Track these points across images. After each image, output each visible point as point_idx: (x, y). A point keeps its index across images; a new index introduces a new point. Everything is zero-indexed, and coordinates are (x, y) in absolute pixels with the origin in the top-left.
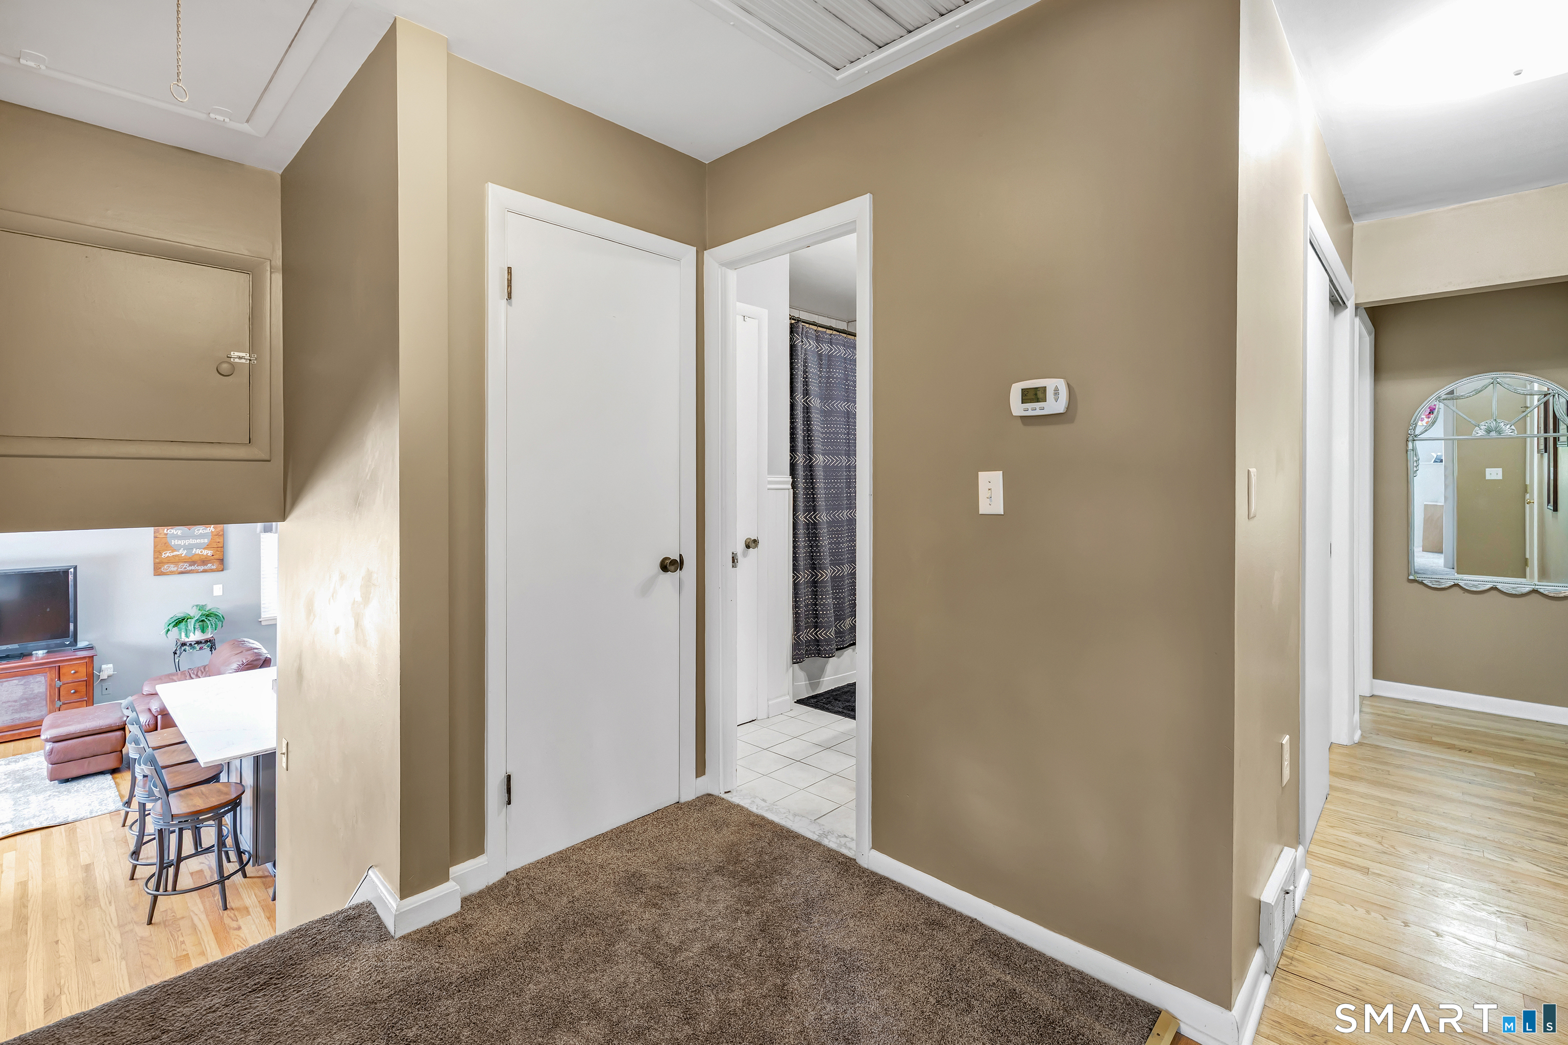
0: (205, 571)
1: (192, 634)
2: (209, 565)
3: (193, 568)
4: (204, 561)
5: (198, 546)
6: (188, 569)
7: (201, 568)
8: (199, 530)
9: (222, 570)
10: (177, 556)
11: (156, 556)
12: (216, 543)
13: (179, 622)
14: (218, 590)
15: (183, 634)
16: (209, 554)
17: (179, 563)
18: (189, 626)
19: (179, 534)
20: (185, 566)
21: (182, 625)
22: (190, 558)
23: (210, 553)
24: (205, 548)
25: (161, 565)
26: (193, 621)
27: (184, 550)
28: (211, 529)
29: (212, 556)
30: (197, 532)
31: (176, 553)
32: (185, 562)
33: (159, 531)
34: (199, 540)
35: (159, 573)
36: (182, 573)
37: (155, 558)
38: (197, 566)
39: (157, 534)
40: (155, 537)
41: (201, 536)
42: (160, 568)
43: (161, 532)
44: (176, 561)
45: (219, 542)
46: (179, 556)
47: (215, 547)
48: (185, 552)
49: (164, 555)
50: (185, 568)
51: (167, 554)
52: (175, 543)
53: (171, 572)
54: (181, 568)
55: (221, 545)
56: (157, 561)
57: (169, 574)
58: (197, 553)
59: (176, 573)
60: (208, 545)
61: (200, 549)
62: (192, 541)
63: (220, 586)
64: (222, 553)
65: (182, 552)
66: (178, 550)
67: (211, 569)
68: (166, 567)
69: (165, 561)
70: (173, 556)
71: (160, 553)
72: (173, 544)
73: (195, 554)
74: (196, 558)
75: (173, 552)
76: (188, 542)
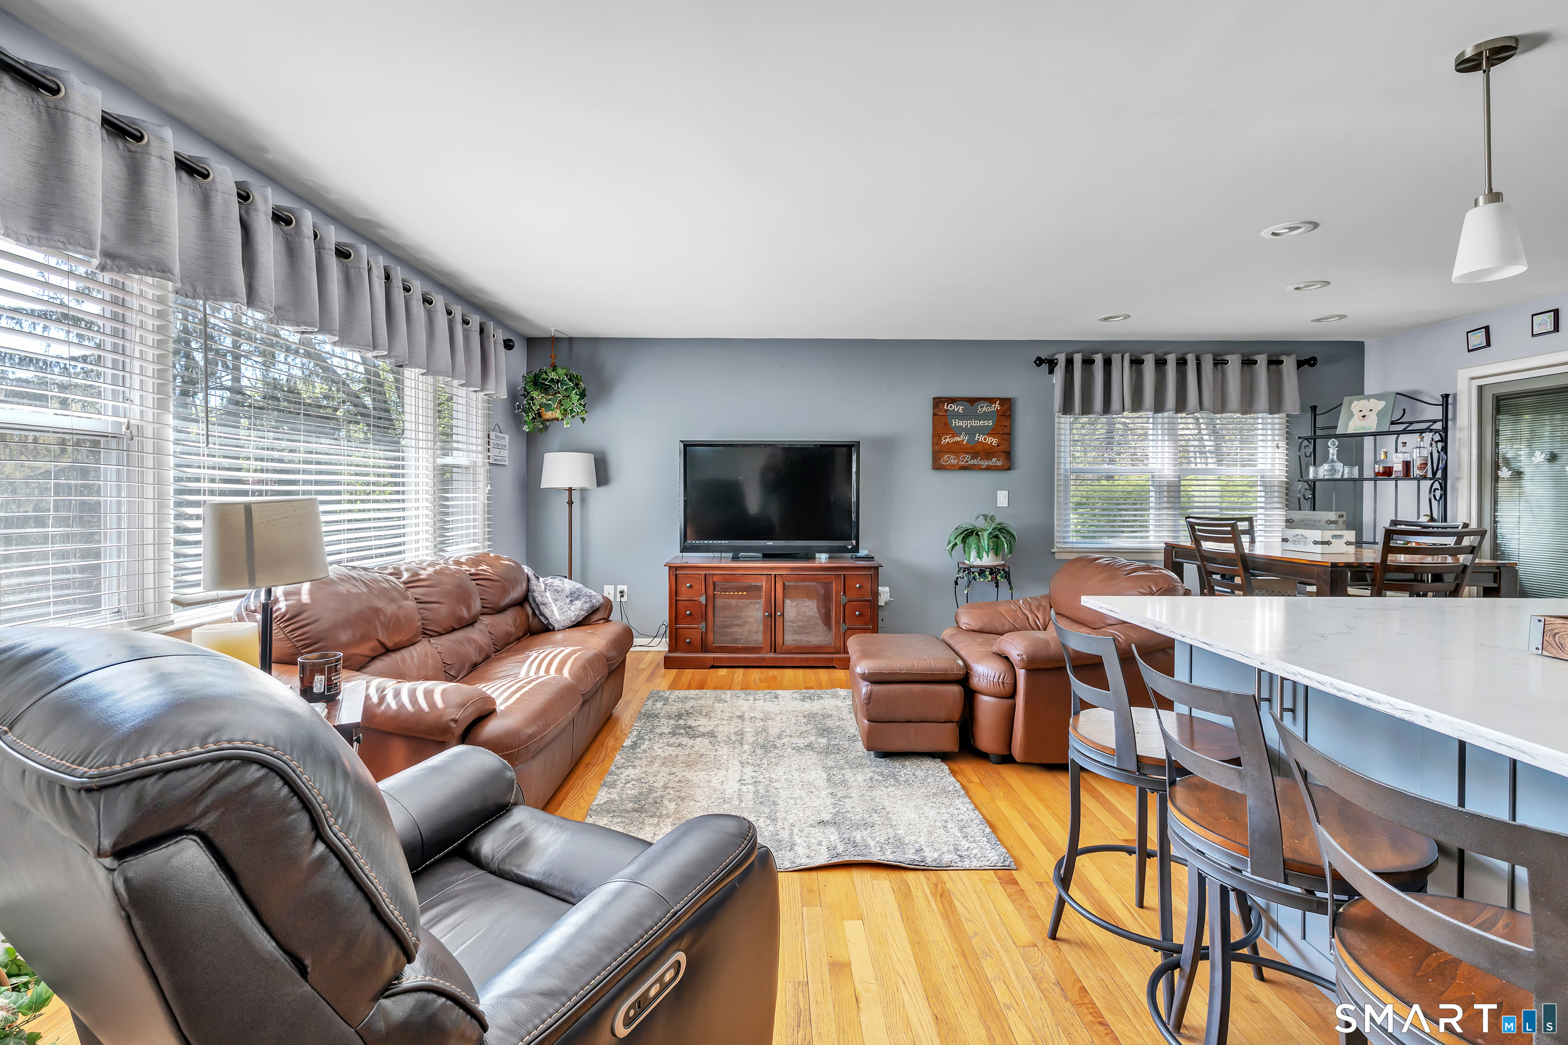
0: (989, 468)
1: (985, 555)
2: (994, 460)
3: (974, 462)
4: (988, 454)
5: (981, 430)
6: (970, 462)
7: (985, 463)
8: (982, 407)
9: (1009, 469)
10: (958, 442)
11: (935, 442)
12: (1000, 428)
13: (968, 534)
14: (1002, 499)
15: (973, 553)
16: (993, 443)
17: (961, 454)
18: (982, 541)
19: (960, 411)
20: (967, 459)
21: (972, 540)
22: (972, 447)
23: (994, 441)
24: (989, 435)
25: (940, 454)
26: (986, 534)
27: (965, 435)
28: (997, 406)
29: (998, 446)
30: (980, 410)
31: (957, 439)
32: (967, 453)
33: (938, 406)
34: (982, 422)
35: (937, 466)
36: (963, 468)
37: (934, 444)
38: (980, 460)
39: (937, 410)
40: (934, 415)
41: (985, 416)
42: (940, 459)
43: (941, 407)
44: (957, 449)
45: (1005, 426)
46: (961, 443)
47: (1001, 433)
48: (966, 438)
49: (943, 441)
50: (967, 461)
51: (947, 440)
52: (955, 424)
53: (951, 466)
54: (962, 461)
55: (1008, 432)
56: (936, 448)
57: (947, 469)
58: (980, 440)
59: (957, 468)
60: (992, 430)
61: (984, 434)
62: (975, 423)
63: (1006, 493)
64: (1009, 443)
65: (964, 438)
66: (959, 435)
67: (995, 466)
68: (946, 458)
69: (945, 449)
70: (953, 442)
71: (939, 437)
72: (953, 425)
73: (978, 441)
74: (978, 448)
75: (953, 437)
76: (970, 423)
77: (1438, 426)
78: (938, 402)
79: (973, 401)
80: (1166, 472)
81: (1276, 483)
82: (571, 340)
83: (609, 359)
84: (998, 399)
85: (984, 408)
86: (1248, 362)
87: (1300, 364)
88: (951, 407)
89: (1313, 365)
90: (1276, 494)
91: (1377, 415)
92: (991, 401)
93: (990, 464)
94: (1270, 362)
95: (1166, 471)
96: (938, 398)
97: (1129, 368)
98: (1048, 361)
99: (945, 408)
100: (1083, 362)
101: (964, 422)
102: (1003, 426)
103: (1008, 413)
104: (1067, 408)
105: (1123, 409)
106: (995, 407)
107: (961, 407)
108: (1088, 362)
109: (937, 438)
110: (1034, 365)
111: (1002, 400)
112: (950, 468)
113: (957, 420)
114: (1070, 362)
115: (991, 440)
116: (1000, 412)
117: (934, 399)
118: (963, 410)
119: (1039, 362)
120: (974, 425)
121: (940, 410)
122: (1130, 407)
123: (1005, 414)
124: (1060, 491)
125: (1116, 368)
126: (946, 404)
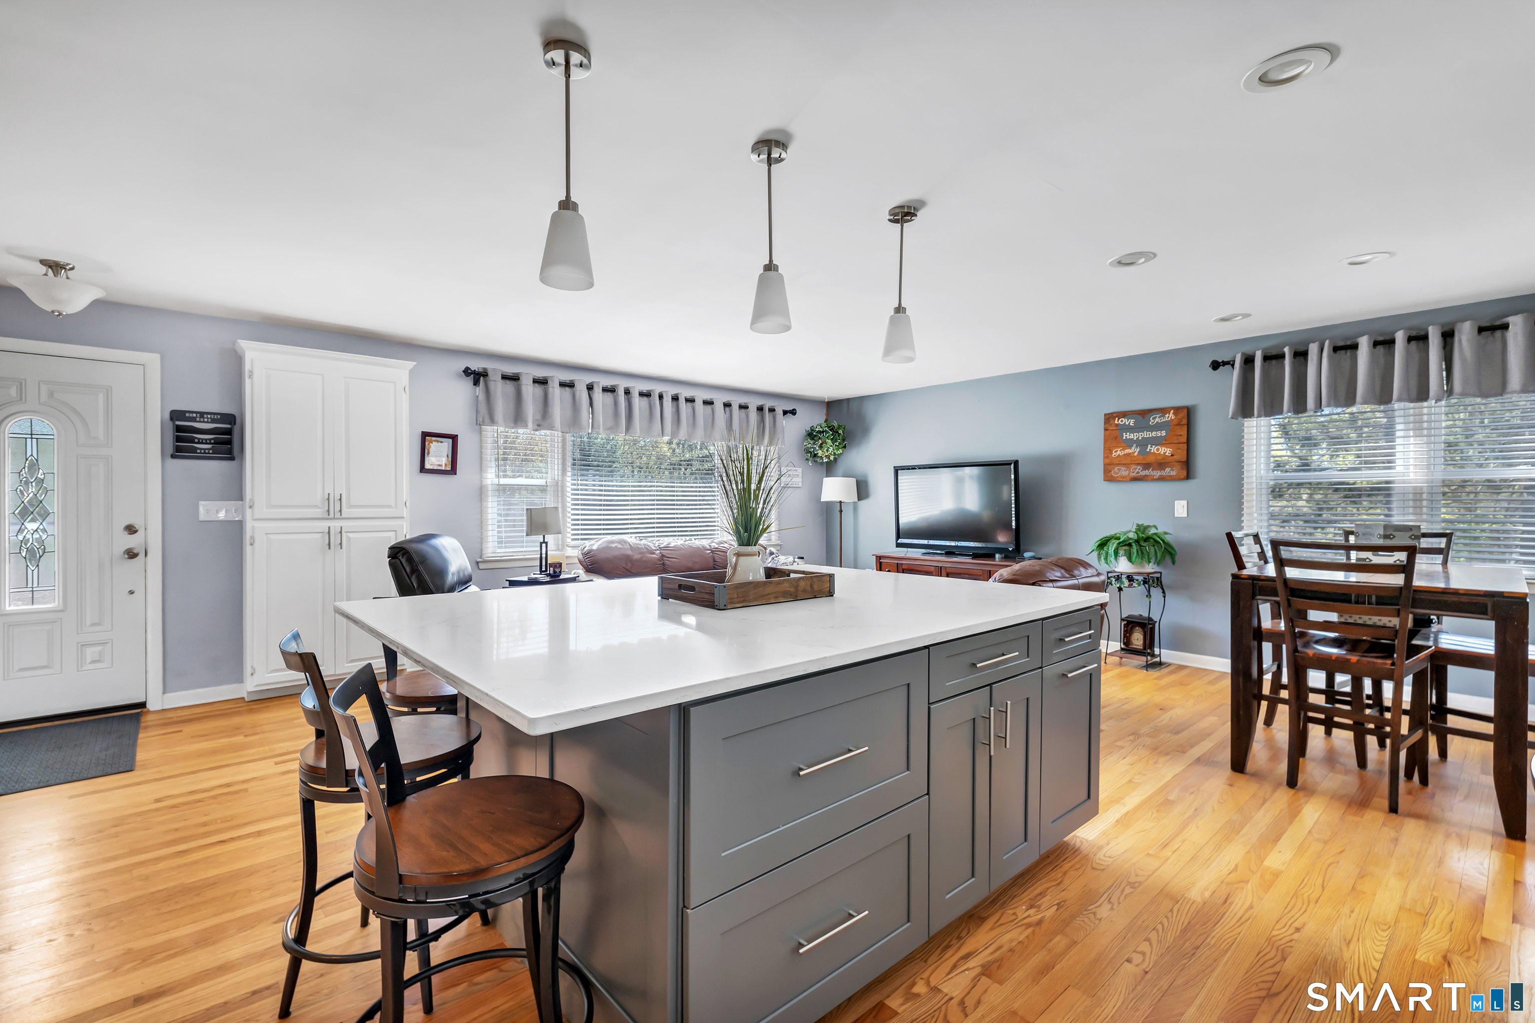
0: (1162, 479)
2: (1168, 470)
3: (1146, 472)
4: (1161, 464)
5: (1154, 441)
6: (1141, 473)
7: (1157, 474)
8: (1154, 418)
9: (1189, 479)
10: (1129, 454)
11: (1106, 455)
12: (1176, 438)
14: (1181, 509)
16: (1167, 454)
17: (1132, 465)
19: (1131, 424)
20: (1137, 470)
22: (1144, 458)
24: (1162, 445)
25: (1112, 466)
27: (1137, 447)
28: (1171, 415)
29: (1172, 455)
30: (1152, 421)
31: (1128, 451)
32: (1138, 464)
33: (1109, 422)
34: (1154, 433)
35: (1109, 477)
36: (1135, 479)
37: (1105, 457)
38: (1152, 470)
39: (1107, 425)
40: (1106, 430)
41: (1158, 427)
42: (1110, 471)
43: (1112, 422)
44: (1127, 461)
45: (1181, 435)
46: (1132, 455)
47: (1175, 442)
48: (1138, 450)
49: (1115, 454)
50: (1138, 473)
51: (1118, 452)
52: (1126, 437)
53: (1121, 477)
54: (1133, 472)
55: (1184, 439)
56: (1107, 461)
57: (1119, 481)
58: (1152, 451)
59: (1128, 479)
60: (1166, 440)
61: (1156, 445)
62: (1147, 434)
63: (1184, 503)
64: (1186, 452)
65: (1135, 450)
66: (1130, 447)
67: (1169, 476)
68: (1117, 470)
69: (1116, 462)
70: (1124, 454)
71: (1110, 450)
72: (1124, 438)
73: (1150, 452)
74: (1150, 459)
75: (1124, 449)
76: (1142, 435)
78: (1109, 418)
79: (1144, 414)
80: (1412, 476)
82: (848, 400)
83: (870, 409)
84: (1172, 408)
85: (1156, 419)
88: (1122, 421)
92: (1163, 411)
93: (1163, 474)
95: (1411, 474)
96: (1109, 414)
97: (1329, 357)
98: (1225, 363)
99: (1116, 422)
100: (1266, 358)
101: (1135, 434)
102: (1178, 435)
103: (1185, 421)
104: (1245, 409)
105: (1319, 406)
106: (1168, 417)
107: (1132, 420)
108: (1273, 358)
109: (1108, 451)
110: (1211, 370)
111: (1177, 410)
112: (1121, 479)
113: (1128, 433)
114: (1249, 361)
115: (1166, 451)
116: (1175, 422)
117: (1105, 415)
118: (1135, 423)
119: (1215, 365)
120: (1145, 436)
121: (1111, 424)
122: (1332, 403)
123: (1183, 423)
124: (1250, 501)
125: (1312, 360)
126: (1117, 419)
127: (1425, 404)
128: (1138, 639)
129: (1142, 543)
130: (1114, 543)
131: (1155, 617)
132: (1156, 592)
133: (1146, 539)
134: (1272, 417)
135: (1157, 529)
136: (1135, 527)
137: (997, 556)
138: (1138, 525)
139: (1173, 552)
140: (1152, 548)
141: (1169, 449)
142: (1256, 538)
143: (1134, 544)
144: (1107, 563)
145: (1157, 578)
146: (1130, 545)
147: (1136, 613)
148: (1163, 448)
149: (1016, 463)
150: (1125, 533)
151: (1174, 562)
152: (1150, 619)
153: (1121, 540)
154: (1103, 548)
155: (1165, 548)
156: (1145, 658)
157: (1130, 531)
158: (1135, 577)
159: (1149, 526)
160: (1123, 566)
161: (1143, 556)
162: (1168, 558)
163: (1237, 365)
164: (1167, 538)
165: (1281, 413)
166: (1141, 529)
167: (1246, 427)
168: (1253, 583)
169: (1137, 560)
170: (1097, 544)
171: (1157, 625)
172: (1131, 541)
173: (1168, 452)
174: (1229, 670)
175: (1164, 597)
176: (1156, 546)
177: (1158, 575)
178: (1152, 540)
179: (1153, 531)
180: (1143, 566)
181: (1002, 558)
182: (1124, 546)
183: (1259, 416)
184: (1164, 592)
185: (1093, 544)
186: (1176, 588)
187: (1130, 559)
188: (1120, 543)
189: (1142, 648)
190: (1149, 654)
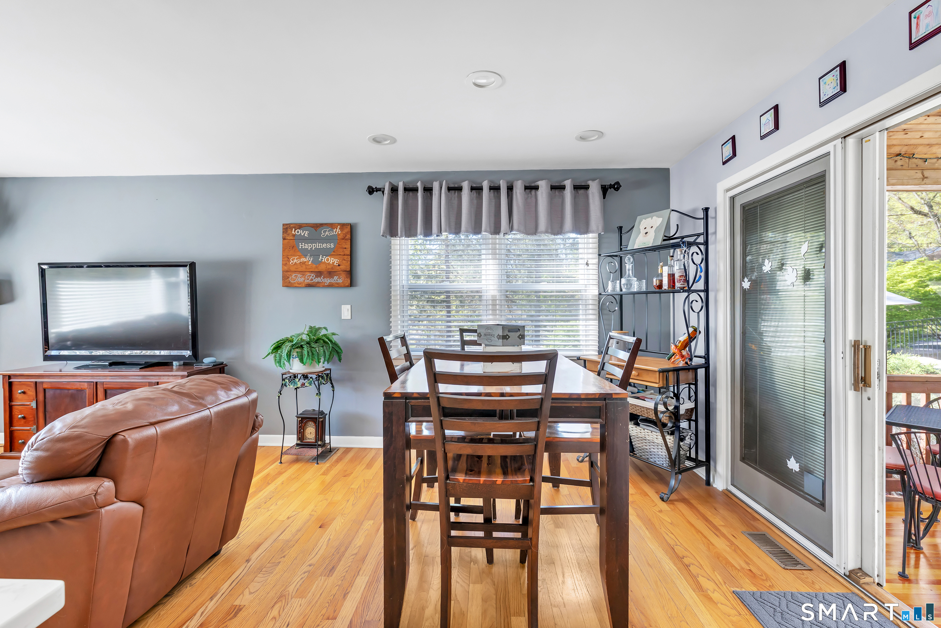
0: (331, 286)
2: (336, 278)
3: (318, 280)
4: (331, 273)
5: (324, 252)
6: (314, 280)
7: (328, 281)
8: (325, 232)
9: (351, 286)
10: (304, 263)
11: (285, 262)
12: (342, 250)
14: (346, 312)
16: (335, 264)
17: (306, 273)
19: (306, 235)
20: (311, 277)
22: (316, 267)
24: (331, 255)
25: (289, 273)
27: (310, 256)
28: (338, 231)
29: (339, 265)
30: (323, 234)
31: (303, 260)
32: (312, 272)
33: (287, 231)
34: (324, 245)
35: (287, 284)
36: (309, 286)
37: (284, 265)
38: (323, 278)
39: (285, 235)
40: (284, 239)
41: (328, 240)
42: (288, 277)
43: (289, 231)
44: (302, 270)
45: (345, 248)
46: (306, 263)
47: (341, 254)
48: (311, 259)
49: (292, 262)
50: (312, 280)
51: (294, 260)
52: (302, 247)
53: (298, 284)
54: (308, 279)
55: (349, 253)
56: (286, 268)
57: (296, 287)
58: (323, 261)
59: (303, 285)
60: (334, 252)
61: (326, 256)
62: (319, 246)
63: (349, 307)
64: (349, 263)
65: (308, 260)
66: (305, 256)
67: (337, 283)
68: (294, 277)
69: (293, 269)
70: (300, 263)
71: (288, 258)
72: (300, 248)
73: (321, 262)
74: (322, 268)
75: (300, 258)
76: (315, 245)
77: (701, 239)
78: (287, 228)
79: (317, 226)
81: (590, 298)
84: (339, 224)
85: (326, 233)
86: (558, 188)
87: (605, 190)
88: (298, 232)
89: (617, 189)
90: (591, 307)
91: (655, 231)
92: (332, 226)
93: (332, 281)
94: (576, 188)
96: (287, 224)
97: (446, 193)
98: (378, 190)
99: (293, 232)
100: (406, 189)
101: (309, 245)
102: (344, 248)
103: (348, 236)
104: (392, 231)
105: (440, 231)
106: (336, 231)
107: (307, 232)
108: (410, 190)
109: (286, 259)
110: (367, 193)
111: (343, 226)
112: (297, 285)
113: (303, 244)
114: (394, 190)
115: (333, 261)
116: (341, 237)
117: (284, 225)
118: (309, 234)
119: (371, 191)
120: (318, 247)
121: (289, 234)
122: (448, 230)
123: (347, 238)
124: (396, 305)
125: (435, 195)
126: (294, 229)
127: (497, 236)
128: (310, 432)
129: (313, 345)
130: (287, 346)
131: (325, 409)
132: (326, 388)
133: (316, 341)
134: (410, 238)
135: (327, 330)
136: (307, 329)
137: (175, 363)
138: (311, 328)
139: (339, 351)
140: (322, 348)
141: (336, 260)
142: (403, 339)
143: (305, 346)
144: (281, 366)
145: (327, 375)
146: (302, 347)
147: (310, 408)
148: (332, 259)
149: (192, 266)
150: (299, 335)
151: (340, 360)
152: (322, 413)
153: (294, 343)
154: (277, 351)
155: (332, 347)
156: (316, 450)
157: (303, 334)
158: (310, 376)
159: (320, 328)
160: (297, 367)
161: (314, 357)
162: (336, 357)
163: (386, 191)
164: (334, 338)
165: (415, 235)
166: (313, 330)
167: (393, 245)
168: (406, 401)
169: (308, 361)
170: (272, 348)
171: (327, 417)
172: (303, 343)
173: (336, 262)
174: (382, 446)
175: (333, 391)
176: (324, 347)
177: (328, 372)
178: (322, 341)
179: (323, 332)
180: (314, 367)
181: (180, 365)
182: (297, 348)
183: (401, 236)
184: (333, 387)
185: (269, 348)
186: (343, 380)
187: (302, 361)
188: (293, 345)
189: (314, 441)
190: (319, 445)
